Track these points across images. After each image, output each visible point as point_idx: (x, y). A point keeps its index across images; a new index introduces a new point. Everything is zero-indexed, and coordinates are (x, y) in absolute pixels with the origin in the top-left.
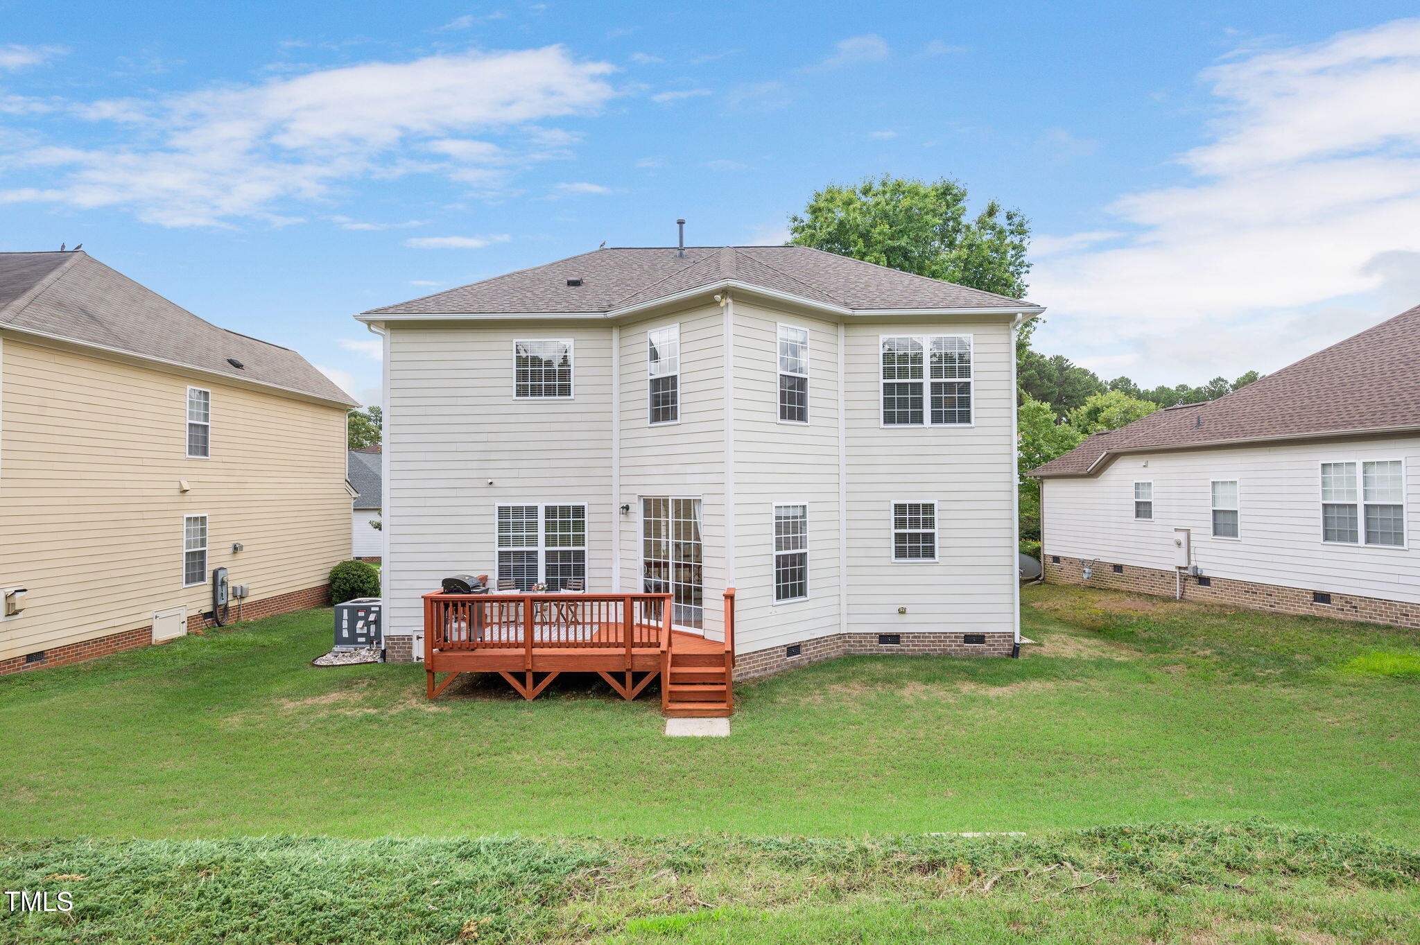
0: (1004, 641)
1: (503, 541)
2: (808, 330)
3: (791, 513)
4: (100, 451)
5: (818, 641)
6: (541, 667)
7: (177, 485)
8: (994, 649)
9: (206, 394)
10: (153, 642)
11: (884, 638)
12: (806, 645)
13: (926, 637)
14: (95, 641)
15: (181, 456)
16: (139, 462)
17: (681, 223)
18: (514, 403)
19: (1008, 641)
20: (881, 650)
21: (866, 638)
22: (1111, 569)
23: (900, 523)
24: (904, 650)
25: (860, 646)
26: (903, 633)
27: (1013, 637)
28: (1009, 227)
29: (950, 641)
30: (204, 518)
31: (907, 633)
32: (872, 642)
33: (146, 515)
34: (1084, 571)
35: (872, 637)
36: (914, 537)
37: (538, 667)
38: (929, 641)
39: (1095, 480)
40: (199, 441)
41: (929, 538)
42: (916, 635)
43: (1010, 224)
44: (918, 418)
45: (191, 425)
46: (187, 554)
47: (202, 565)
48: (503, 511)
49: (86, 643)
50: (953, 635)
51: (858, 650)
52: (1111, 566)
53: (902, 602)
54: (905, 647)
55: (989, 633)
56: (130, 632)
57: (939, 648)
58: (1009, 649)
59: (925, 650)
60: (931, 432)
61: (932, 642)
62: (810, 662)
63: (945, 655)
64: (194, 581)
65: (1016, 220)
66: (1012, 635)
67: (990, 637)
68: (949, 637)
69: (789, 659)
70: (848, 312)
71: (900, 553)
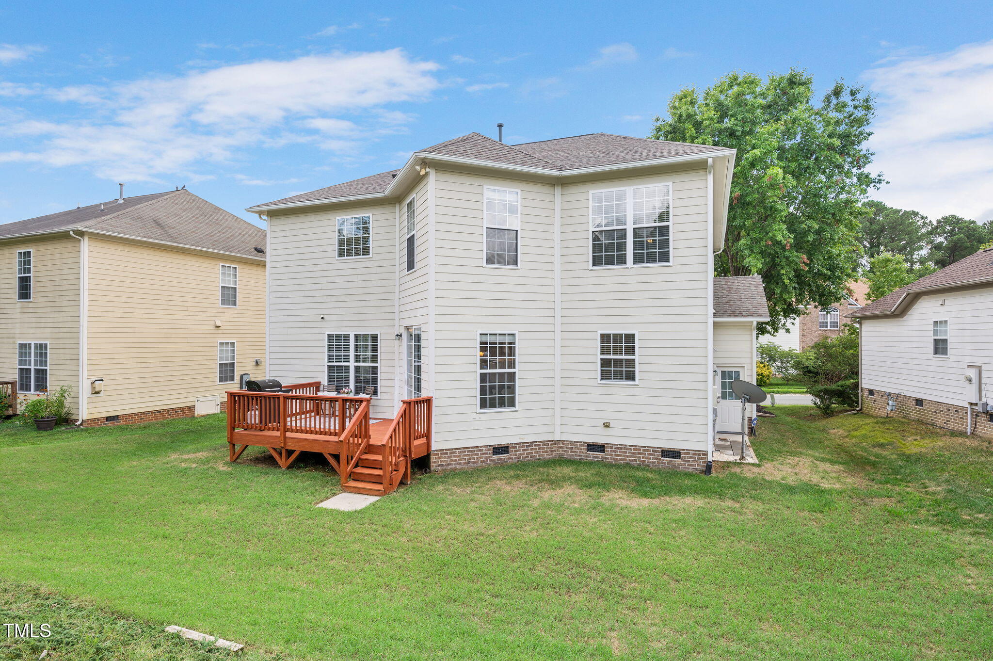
0: (699, 458)
1: (330, 359)
2: (519, 191)
3: (498, 339)
4: (156, 302)
5: (529, 444)
6: (290, 446)
7: (213, 323)
8: (689, 465)
9: (236, 268)
10: (196, 415)
11: (592, 447)
12: (514, 447)
13: (627, 449)
14: (154, 412)
15: (217, 306)
16: (185, 309)
17: (500, 126)
18: (336, 262)
19: (702, 459)
20: (588, 457)
21: (576, 445)
22: (914, 402)
23: (604, 350)
24: (608, 458)
25: (572, 452)
26: (608, 444)
27: (707, 455)
28: (852, 103)
29: (648, 454)
30: (233, 344)
31: (611, 444)
32: (581, 449)
33: (190, 340)
34: (888, 404)
35: (581, 445)
36: (618, 362)
37: (289, 446)
38: (629, 453)
39: (901, 319)
40: (229, 296)
41: (631, 363)
42: (619, 446)
43: (853, 100)
44: (622, 260)
45: (222, 287)
46: (221, 364)
47: (233, 371)
48: (330, 337)
49: (148, 413)
50: (652, 449)
51: (570, 455)
52: (913, 400)
53: (607, 417)
54: (609, 456)
55: (684, 450)
56: (179, 408)
57: (638, 459)
58: (703, 466)
59: (626, 460)
60: (633, 271)
61: (632, 453)
62: (519, 461)
63: (644, 467)
64: (226, 380)
65: (861, 96)
66: (705, 454)
67: (685, 454)
68: (647, 450)
69: (496, 457)
70: (556, 173)
71: (605, 375)
